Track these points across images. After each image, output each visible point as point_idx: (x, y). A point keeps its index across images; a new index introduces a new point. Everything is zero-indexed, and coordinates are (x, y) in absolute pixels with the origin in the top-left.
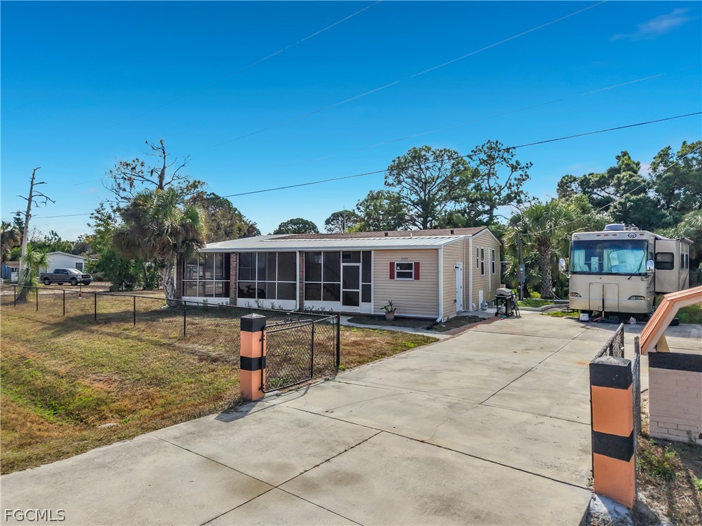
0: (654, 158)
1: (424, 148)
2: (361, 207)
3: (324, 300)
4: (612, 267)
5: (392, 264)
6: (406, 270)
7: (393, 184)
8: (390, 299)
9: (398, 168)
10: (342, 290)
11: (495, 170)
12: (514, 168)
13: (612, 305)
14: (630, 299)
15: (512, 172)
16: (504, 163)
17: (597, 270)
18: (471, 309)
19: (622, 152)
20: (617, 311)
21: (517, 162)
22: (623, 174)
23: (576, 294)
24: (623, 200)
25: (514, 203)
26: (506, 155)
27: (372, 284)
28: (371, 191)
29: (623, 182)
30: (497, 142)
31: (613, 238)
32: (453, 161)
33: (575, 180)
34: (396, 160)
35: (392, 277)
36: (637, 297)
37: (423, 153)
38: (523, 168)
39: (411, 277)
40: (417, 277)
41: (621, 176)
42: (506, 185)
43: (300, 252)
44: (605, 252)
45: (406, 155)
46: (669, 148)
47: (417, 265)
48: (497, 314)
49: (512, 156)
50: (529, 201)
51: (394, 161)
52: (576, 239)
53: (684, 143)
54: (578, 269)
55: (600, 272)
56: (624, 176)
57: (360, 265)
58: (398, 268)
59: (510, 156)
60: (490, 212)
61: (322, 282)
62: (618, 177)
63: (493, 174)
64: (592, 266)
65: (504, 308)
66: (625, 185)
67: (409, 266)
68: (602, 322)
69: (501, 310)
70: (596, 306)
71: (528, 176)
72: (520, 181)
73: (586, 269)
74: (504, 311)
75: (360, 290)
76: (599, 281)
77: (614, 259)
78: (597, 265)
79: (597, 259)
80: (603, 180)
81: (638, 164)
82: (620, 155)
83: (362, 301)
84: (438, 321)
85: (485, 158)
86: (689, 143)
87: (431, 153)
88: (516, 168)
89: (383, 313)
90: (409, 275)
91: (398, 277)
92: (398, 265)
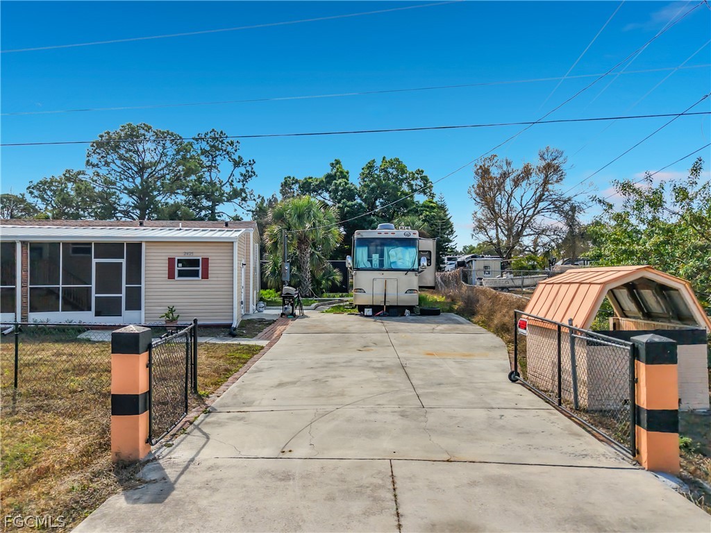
0: (363, 169)
1: (143, 126)
2: (34, 191)
3: (63, 311)
4: (391, 263)
5: (171, 261)
6: (191, 268)
7: (97, 165)
8: (171, 305)
9: (107, 145)
10: (94, 295)
11: (217, 163)
12: (237, 164)
13: (392, 300)
14: (406, 293)
15: (235, 168)
16: (227, 156)
17: (378, 267)
18: (251, 312)
19: (336, 160)
20: (396, 304)
21: (239, 157)
22: (340, 181)
23: (360, 290)
24: (341, 205)
25: (238, 200)
26: (229, 149)
27: (143, 286)
28: (68, 171)
29: (340, 188)
30: (222, 132)
31: (393, 236)
32: (175, 147)
33: (297, 182)
34: (105, 135)
35: (171, 276)
36: (411, 291)
37: (142, 131)
38: (246, 164)
39: (198, 276)
40: (205, 276)
41: (338, 182)
42: (228, 181)
43: (23, 243)
44: (386, 249)
45: (118, 131)
46: (374, 161)
47: (206, 261)
48: (282, 314)
49: (236, 151)
50: (254, 200)
51: (101, 136)
52: (359, 237)
53: (384, 158)
54: (361, 266)
55: (381, 268)
56: (340, 183)
57: (124, 261)
58: (180, 265)
59: (233, 151)
60: (212, 208)
61: (61, 286)
62: (336, 183)
63: (215, 167)
64: (374, 262)
65: (291, 307)
66: (342, 191)
67: (195, 263)
68: (384, 315)
69: (288, 310)
70: (379, 301)
71: (254, 173)
72: (246, 177)
73: (369, 265)
74: (291, 312)
75: (123, 295)
76: (382, 277)
77: (393, 256)
78: (378, 262)
79: (378, 255)
80: (322, 184)
81: (348, 173)
82: (334, 162)
83: (126, 309)
84: (234, 326)
85: (208, 148)
86: (388, 159)
87: (152, 133)
88: (239, 163)
89: (162, 322)
90: (195, 274)
91: (179, 276)
92: (179, 261)
